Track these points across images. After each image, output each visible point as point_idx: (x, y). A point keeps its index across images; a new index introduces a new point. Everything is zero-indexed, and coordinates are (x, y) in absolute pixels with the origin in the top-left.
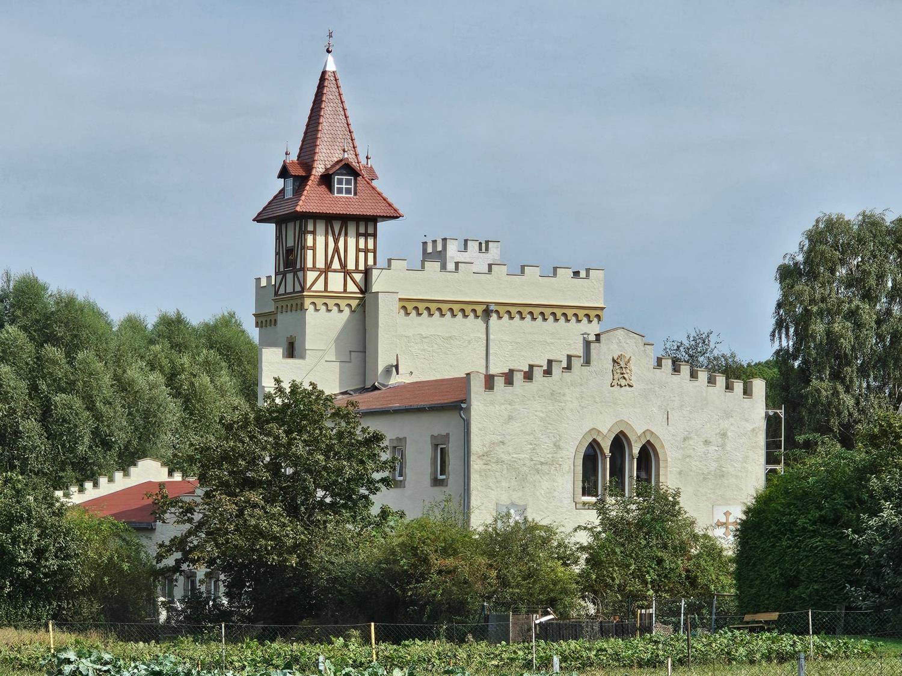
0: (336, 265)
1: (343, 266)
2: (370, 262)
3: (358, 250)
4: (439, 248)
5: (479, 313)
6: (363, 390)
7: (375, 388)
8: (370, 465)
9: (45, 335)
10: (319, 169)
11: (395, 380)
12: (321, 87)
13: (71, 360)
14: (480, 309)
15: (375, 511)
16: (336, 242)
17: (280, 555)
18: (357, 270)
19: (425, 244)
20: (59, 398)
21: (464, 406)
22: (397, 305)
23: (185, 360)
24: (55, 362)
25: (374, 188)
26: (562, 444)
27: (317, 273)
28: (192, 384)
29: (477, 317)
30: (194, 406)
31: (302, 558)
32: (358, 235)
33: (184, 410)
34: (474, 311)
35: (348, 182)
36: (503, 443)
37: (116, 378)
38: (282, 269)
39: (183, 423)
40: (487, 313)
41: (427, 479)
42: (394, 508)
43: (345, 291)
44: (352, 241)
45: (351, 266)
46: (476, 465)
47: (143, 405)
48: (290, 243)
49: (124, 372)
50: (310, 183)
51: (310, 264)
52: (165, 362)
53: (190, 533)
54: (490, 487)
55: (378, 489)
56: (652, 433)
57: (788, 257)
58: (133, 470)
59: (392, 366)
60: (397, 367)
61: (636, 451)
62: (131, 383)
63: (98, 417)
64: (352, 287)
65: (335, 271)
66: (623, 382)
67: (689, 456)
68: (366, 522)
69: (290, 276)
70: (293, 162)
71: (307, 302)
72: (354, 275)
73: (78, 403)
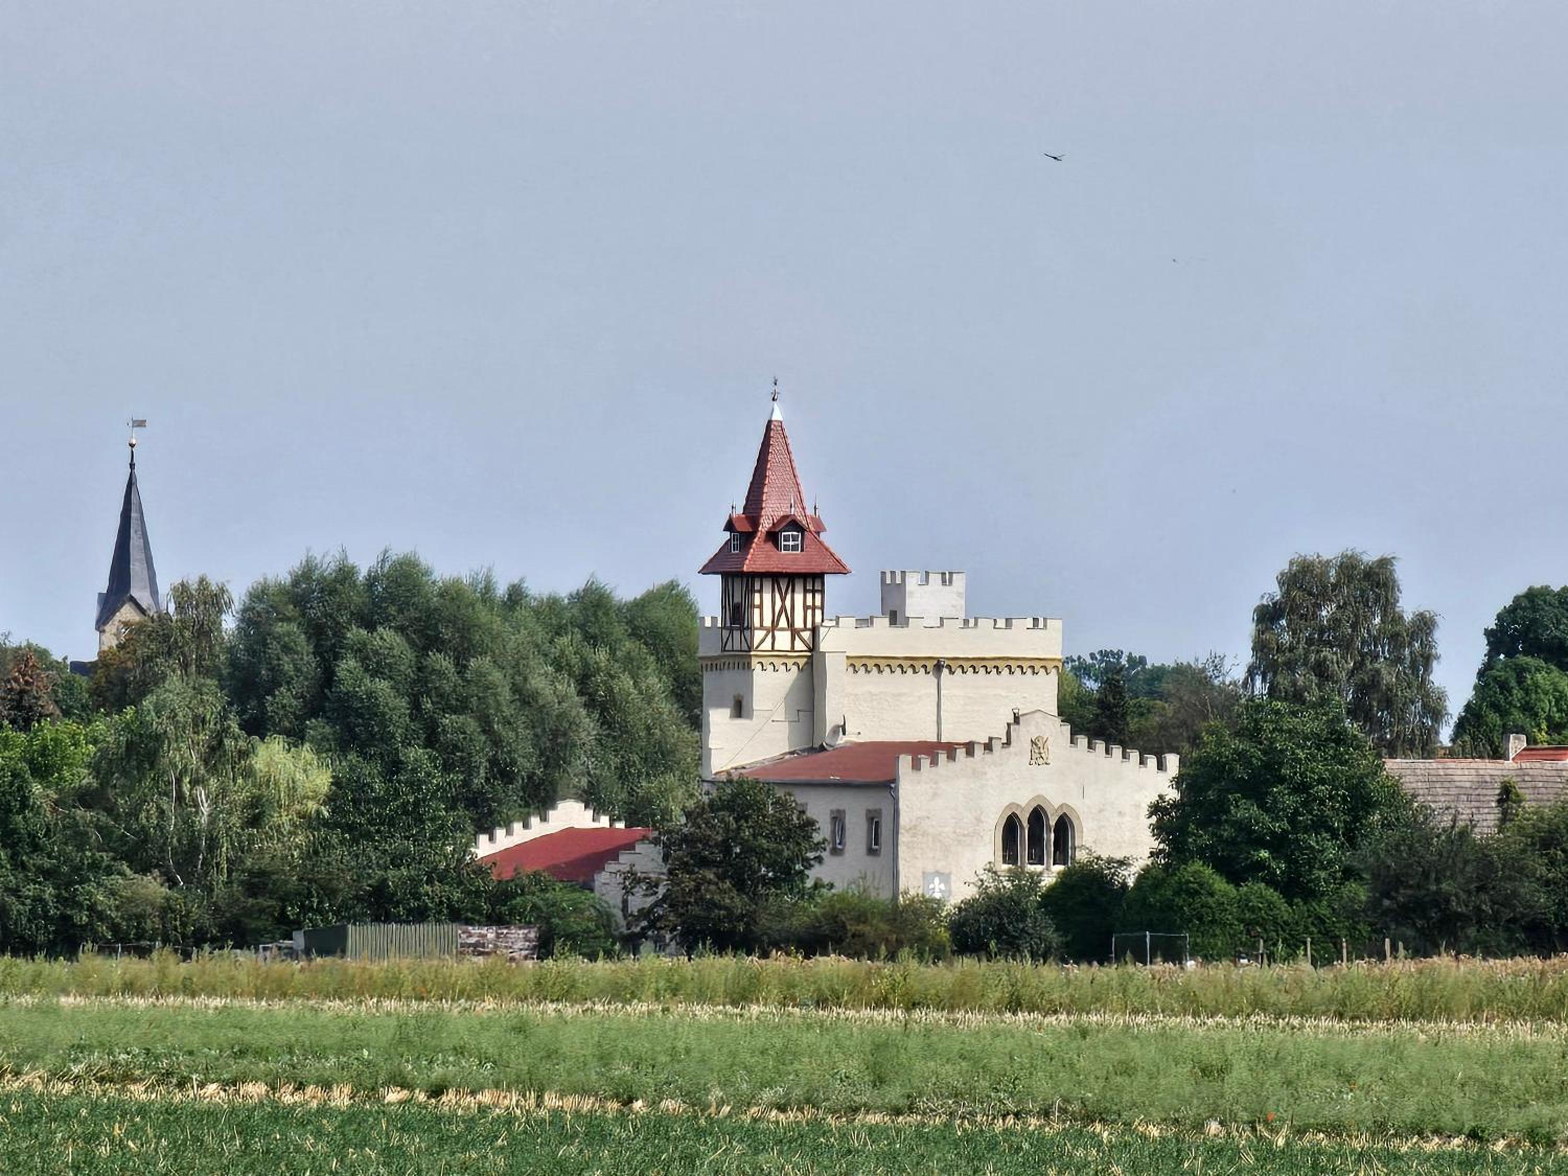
0: (783, 623)
1: (791, 624)
2: (818, 619)
3: (806, 608)
4: (898, 581)
5: (930, 668)
6: (812, 750)
7: (822, 749)
8: (805, 845)
9: (428, 637)
10: (765, 525)
11: (842, 740)
12: (767, 437)
13: (461, 669)
14: (930, 665)
15: (809, 884)
16: (783, 600)
17: (730, 922)
18: (805, 629)
19: (883, 573)
20: (447, 720)
21: (893, 785)
22: (844, 663)
23: (601, 656)
24: (441, 674)
25: (821, 543)
26: (983, 819)
27: (764, 632)
28: (610, 690)
29: (927, 673)
30: (613, 717)
31: (747, 924)
32: (806, 591)
33: (602, 724)
34: (925, 666)
35: (795, 538)
36: (928, 818)
37: (516, 689)
38: (728, 625)
39: (600, 740)
40: (938, 667)
41: (863, 848)
42: (826, 881)
43: (793, 650)
44: (799, 597)
45: (799, 624)
46: (903, 838)
47: (551, 724)
48: (737, 599)
49: (525, 679)
50: (756, 540)
51: (757, 623)
52: (574, 660)
53: (657, 904)
54: (916, 858)
55: (811, 866)
56: (1068, 806)
57: (1266, 597)
58: (551, 814)
59: (839, 726)
60: (843, 727)
61: (1053, 823)
62: (535, 695)
63: (497, 742)
64: (799, 645)
65: (782, 629)
66: (1040, 761)
67: (1103, 826)
68: (802, 894)
69: (737, 634)
70: (739, 518)
71: (754, 661)
72: (803, 634)
73: (472, 725)
